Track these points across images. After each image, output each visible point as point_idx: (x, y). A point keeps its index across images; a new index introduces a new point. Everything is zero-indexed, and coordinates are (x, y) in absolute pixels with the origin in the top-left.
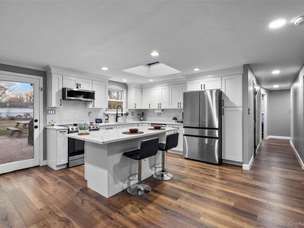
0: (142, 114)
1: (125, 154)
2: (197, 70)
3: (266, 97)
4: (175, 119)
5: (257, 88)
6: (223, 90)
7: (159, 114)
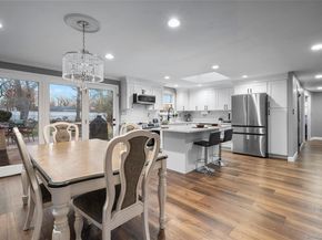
0: (188, 116)
1: (195, 143)
2: (245, 77)
3: (309, 99)
4: (221, 119)
5: (300, 90)
6: (269, 93)
7: (205, 115)
